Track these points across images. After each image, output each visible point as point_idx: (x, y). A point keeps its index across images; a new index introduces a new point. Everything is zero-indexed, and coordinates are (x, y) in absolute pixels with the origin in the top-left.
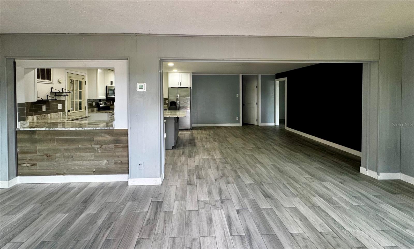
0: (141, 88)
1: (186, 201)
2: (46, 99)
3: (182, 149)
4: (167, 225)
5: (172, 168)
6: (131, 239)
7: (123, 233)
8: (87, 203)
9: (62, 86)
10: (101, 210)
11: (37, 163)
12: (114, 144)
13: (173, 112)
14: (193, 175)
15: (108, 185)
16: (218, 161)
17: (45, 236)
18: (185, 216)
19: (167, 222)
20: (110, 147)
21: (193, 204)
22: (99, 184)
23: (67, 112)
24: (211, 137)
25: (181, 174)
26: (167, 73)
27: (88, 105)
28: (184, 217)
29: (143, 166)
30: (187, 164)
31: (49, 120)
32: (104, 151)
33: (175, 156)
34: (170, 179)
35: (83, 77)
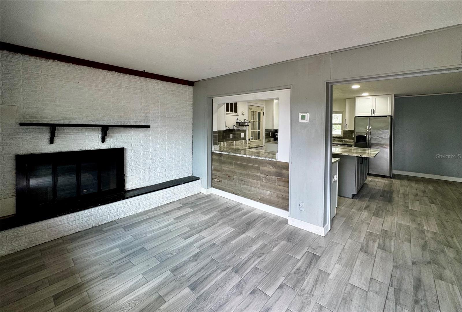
0: (303, 117)
1: (352, 271)
2: (233, 128)
3: (367, 202)
4: (318, 286)
5: (345, 222)
6: (276, 279)
7: (270, 269)
8: (249, 226)
9: (245, 117)
10: (258, 238)
11: (222, 180)
12: (277, 176)
13: (360, 150)
14: (375, 241)
15: (270, 216)
16: (429, 235)
17: (217, 240)
18: (344, 288)
19: (319, 283)
20: (273, 179)
21: (361, 279)
22: (262, 213)
23: (247, 141)
24: (426, 195)
25: (356, 233)
26: (354, 98)
27: (265, 135)
28: (343, 290)
29: (304, 207)
30: (369, 224)
31: (234, 146)
32: (267, 182)
33: (353, 207)
34: (338, 235)
35: (262, 108)
